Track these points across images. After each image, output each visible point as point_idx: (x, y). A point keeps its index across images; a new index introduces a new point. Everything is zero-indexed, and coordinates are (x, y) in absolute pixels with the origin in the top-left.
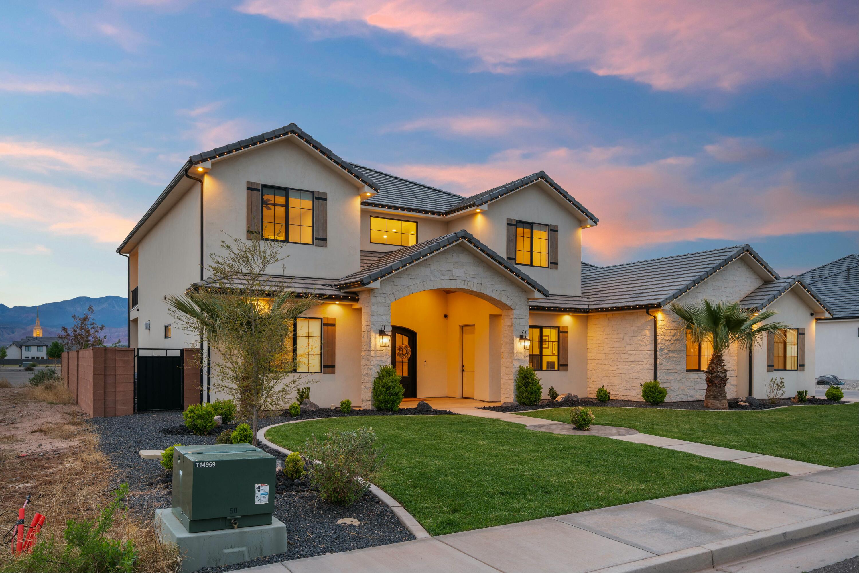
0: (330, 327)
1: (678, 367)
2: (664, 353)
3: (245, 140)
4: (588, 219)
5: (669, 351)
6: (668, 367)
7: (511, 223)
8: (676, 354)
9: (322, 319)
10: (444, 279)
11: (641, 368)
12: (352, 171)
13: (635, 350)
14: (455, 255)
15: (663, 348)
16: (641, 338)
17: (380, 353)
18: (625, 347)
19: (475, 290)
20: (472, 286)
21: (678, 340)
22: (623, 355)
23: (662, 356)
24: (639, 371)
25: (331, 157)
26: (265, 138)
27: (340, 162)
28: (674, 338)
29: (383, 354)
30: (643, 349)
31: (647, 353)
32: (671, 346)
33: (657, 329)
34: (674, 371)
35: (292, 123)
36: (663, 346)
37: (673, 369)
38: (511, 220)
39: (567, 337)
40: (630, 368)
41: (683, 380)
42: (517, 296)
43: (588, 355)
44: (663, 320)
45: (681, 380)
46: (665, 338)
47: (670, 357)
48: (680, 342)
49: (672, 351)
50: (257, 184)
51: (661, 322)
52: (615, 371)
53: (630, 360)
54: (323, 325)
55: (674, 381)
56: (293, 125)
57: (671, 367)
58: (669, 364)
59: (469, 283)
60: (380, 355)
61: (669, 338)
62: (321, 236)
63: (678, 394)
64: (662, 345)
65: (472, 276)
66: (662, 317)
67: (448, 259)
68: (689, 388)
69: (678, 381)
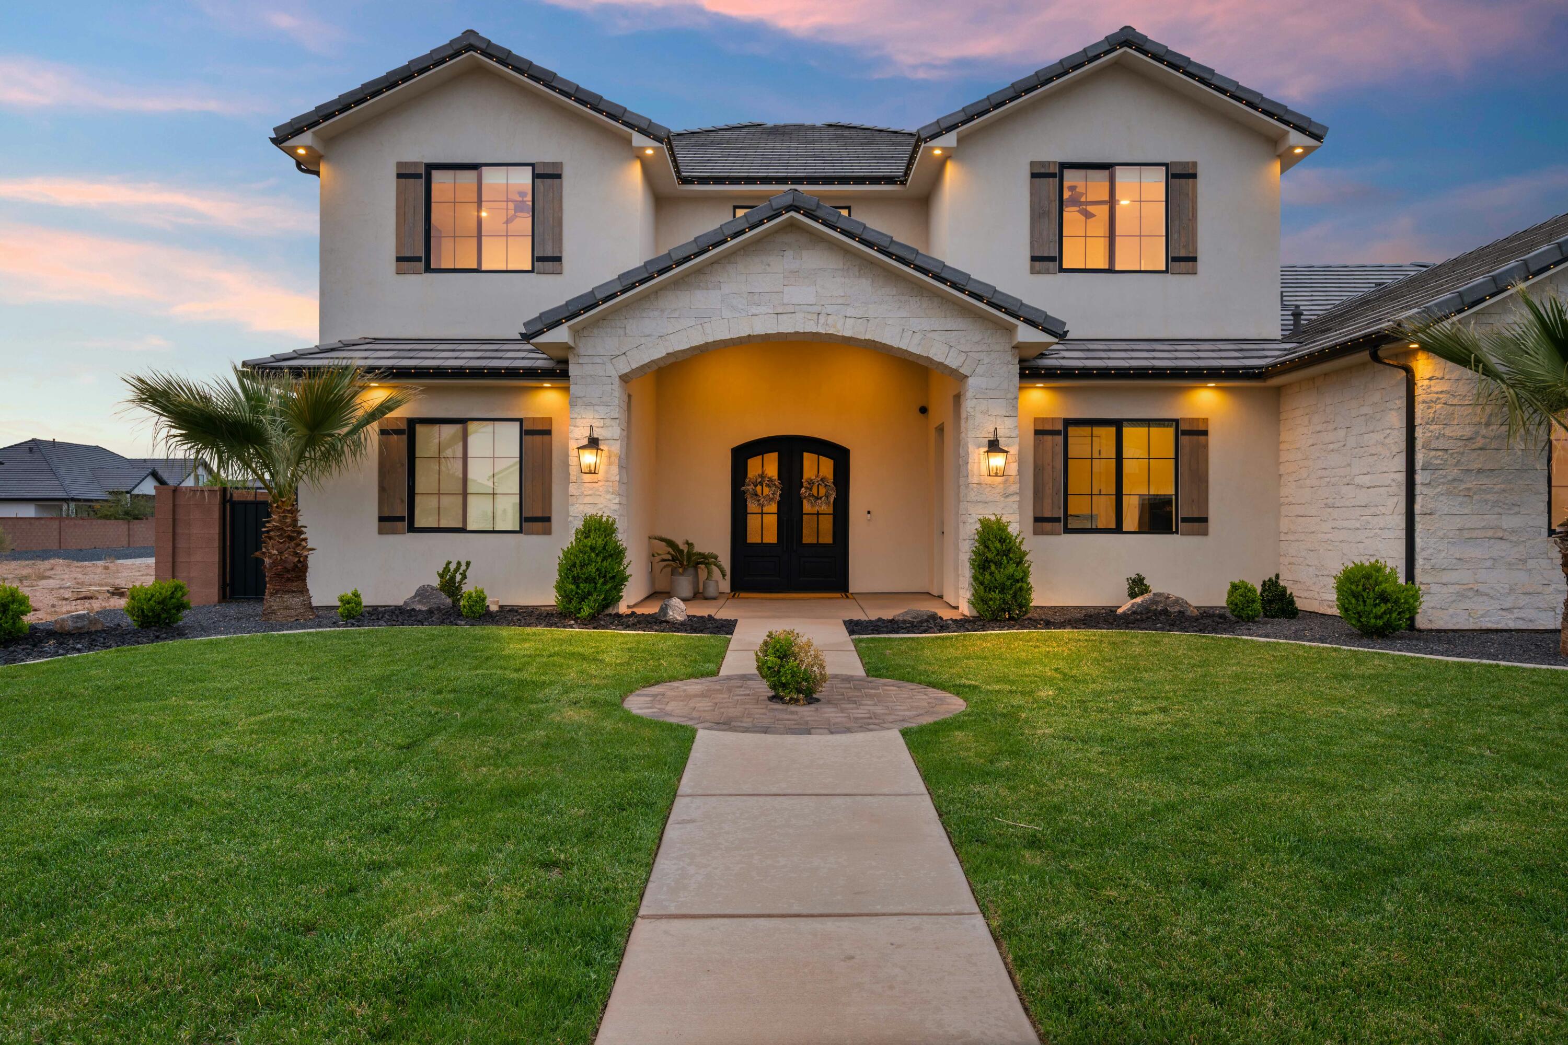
0: (538, 438)
1: (1509, 522)
2: (1450, 477)
3: (374, 81)
4: (1288, 132)
5: (1467, 472)
8: (1499, 480)
9: (521, 421)
10: (757, 312)
11: (1382, 526)
12: (600, 107)
13: (1368, 473)
14: (789, 253)
15: (1439, 462)
16: (1382, 437)
17: (591, 489)
18: (1349, 465)
19: (848, 333)
20: (839, 326)
22: (1345, 489)
23: (1437, 488)
24: (1376, 535)
25: (553, 84)
26: (413, 70)
27: (572, 92)
28: (1490, 431)
29: (598, 490)
30: (1385, 469)
31: (1393, 480)
32: (1474, 455)
33: (1416, 404)
34: (1490, 534)
35: (467, 31)
36: (1436, 458)
37: (1484, 529)
38: (1042, 164)
39: (1206, 446)
40: (1358, 526)
41: (1530, 562)
42: (978, 343)
43: (1282, 494)
44: (1438, 374)
45: (1523, 561)
46: (1448, 432)
47: (1469, 489)
49: (1480, 471)
50: (415, 164)
51: (1426, 383)
52: (1329, 536)
53: (1359, 504)
54: (524, 433)
55: (1489, 563)
56: (471, 33)
57: (1473, 522)
58: (1466, 511)
59: (830, 320)
60: (590, 493)
61: (1468, 432)
62: (549, 253)
63: (1507, 605)
64: (1433, 453)
65: (840, 301)
66: (1430, 367)
67: (769, 265)
69: (1510, 564)
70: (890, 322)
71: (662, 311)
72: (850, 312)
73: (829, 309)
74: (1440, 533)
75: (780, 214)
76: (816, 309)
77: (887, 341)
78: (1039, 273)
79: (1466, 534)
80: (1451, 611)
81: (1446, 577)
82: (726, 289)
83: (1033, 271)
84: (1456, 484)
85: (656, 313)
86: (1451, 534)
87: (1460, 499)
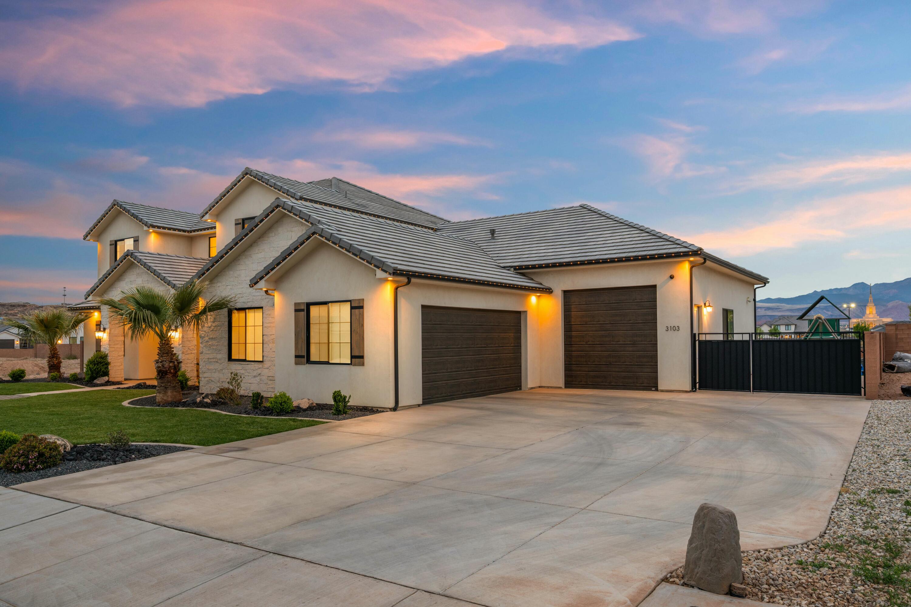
1: (219, 356)
2: (205, 340)
5: (210, 338)
6: (208, 356)
7: (238, 222)
8: (216, 341)
15: (203, 335)
21: (218, 326)
23: (203, 344)
28: (214, 325)
32: (211, 333)
34: (214, 360)
37: (213, 358)
41: (224, 370)
45: (222, 370)
48: (220, 329)
49: (212, 338)
55: (214, 371)
58: (210, 352)
69: (219, 371)
71: (116, 288)
74: (204, 360)
79: (209, 360)
80: (207, 387)
81: (206, 375)
82: (127, 280)
87: (208, 348)
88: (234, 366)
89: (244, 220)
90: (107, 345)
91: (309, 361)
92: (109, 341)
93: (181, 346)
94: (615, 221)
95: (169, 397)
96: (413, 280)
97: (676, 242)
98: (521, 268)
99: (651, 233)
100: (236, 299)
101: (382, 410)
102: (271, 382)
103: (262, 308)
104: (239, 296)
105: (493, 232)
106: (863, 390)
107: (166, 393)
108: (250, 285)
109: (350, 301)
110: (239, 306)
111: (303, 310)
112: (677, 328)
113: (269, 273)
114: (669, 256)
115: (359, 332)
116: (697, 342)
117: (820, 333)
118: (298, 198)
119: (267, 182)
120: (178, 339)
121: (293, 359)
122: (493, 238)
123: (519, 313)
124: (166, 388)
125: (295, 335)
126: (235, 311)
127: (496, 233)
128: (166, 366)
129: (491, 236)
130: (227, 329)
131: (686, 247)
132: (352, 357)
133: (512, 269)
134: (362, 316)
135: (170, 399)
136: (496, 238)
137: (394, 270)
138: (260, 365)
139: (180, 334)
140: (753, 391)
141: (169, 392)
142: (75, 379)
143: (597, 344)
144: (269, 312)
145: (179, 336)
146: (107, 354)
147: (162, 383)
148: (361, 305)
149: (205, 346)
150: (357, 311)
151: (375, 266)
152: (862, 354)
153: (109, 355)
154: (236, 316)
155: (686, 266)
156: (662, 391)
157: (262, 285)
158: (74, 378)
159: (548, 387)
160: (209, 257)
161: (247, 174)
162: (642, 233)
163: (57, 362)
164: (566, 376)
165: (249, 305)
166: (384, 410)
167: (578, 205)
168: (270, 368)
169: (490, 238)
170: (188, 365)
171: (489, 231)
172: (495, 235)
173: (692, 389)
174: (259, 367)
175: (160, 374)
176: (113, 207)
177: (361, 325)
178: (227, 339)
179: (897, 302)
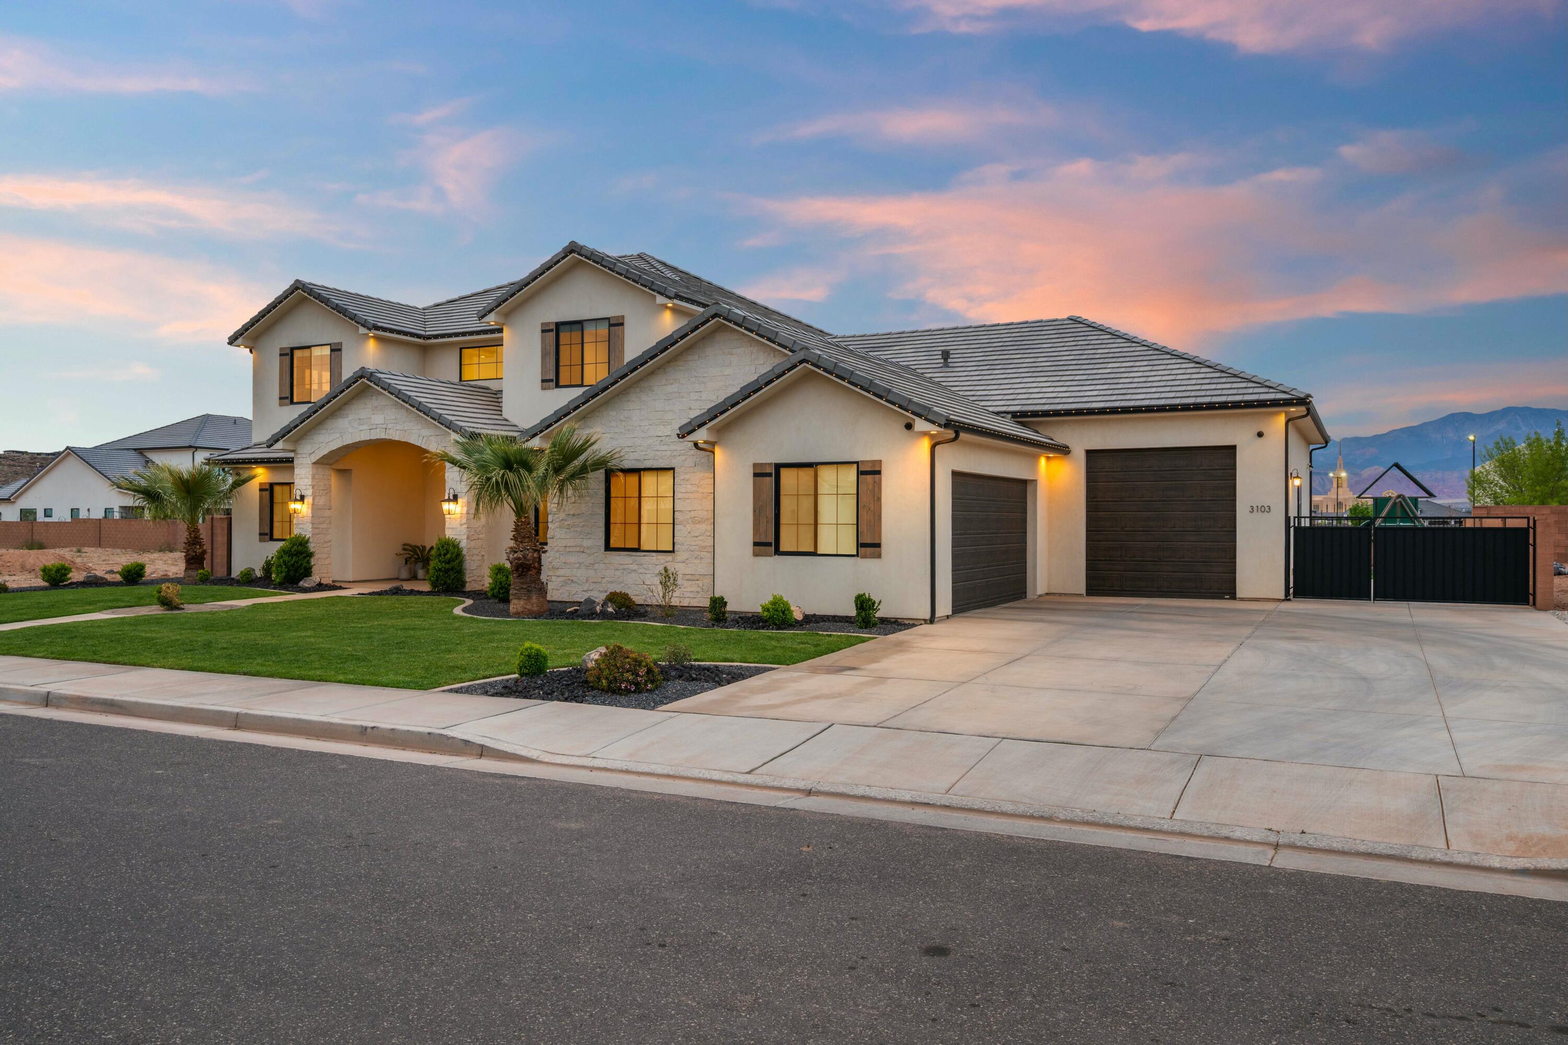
1: (587, 543)
6: (564, 543)
8: (581, 520)
10: (364, 429)
20: (394, 435)
34: (578, 549)
35: (296, 280)
37: (575, 547)
49: (574, 515)
50: (286, 348)
55: (577, 565)
57: (571, 543)
58: (568, 537)
63: (585, 589)
65: (394, 422)
67: (366, 404)
68: (610, 580)
69: (586, 566)
70: (414, 431)
71: (327, 430)
72: (399, 427)
73: (390, 426)
74: (556, 549)
75: (358, 381)
76: (385, 426)
77: (412, 442)
78: (545, 389)
79: (568, 549)
80: (560, 591)
81: (559, 573)
82: (351, 417)
83: (543, 388)
84: (563, 522)
85: (325, 431)
86: (561, 550)
87: (565, 530)
88: (618, 558)
89: (558, 325)
90: (308, 524)
91: (778, 552)
92: (312, 517)
93: (465, 526)
94: (1144, 345)
95: (535, 605)
96: (963, 436)
97: (1265, 384)
98: (1024, 414)
99: (1216, 368)
100: (622, 454)
101: (911, 622)
102: (690, 583)
103: (673, 469)
104: (627, 449)
105: (946, 355)
106: (1531, 598)
107: (529, 598)
108: (678, 435)
109: (857, 463)
110: (627, 465)
111: (769, 475)
112: (1267, 509)
113: (716, 417)
114: (1262, 404)
115: (872, 508)
116: (1292, 530)
117: (1398, 518)
118: (672, 295)
119: (612, 267)
120: (459, 516)
121: (750, 548)
122: (946, 364)
123: (1024, 482)
124: (529, 591)
125: (754, 511)
126: (620, 474)
127: (951, 356)
128: (529, 557)
129: (942, 361)
130: (603, 501)
131: (1285, 392)
132: (860, 545)
133: (1010, 416)
134: (878, 485)
135: (535, 609)
136: (951, 365)
137: (947, 420)
138: (669, 557)
139: (462, 507)
140: (1374, 600)
141: (534, 598)
142: (249, 581)
143: (1139, 531)
144: (687, 476)
145: (462, 510)
146: (309, 539)
147: (523, 583)
148: (876, 469)
149: (560, 527)
150: (869, 478)
151: (914, 413)
152: (1531, 548)
153: (311, 540)
154: (619, 482)
155: (1282, 419)
156: (1242, 599)
157: (701, 435)
158: (248, 578)
159: (1060, 594)
160: (461, 380)
161: (572, 251)
162: (1201, 368)
163: (201, 550)
164: (1089, 578)
165: (648, 464)
166: (916, 623)
167: (1065, 317)
168: (687, 562)
169: (941, 365)
170: (474, 558)
171: (940, 353)
172: (949, 360)
173: (1286, 596)
174: (667, 560)
175: (520, 570)
176: (293, 292)
177: (876, 498)
178: (604, 516)
179: (1376, 469)
